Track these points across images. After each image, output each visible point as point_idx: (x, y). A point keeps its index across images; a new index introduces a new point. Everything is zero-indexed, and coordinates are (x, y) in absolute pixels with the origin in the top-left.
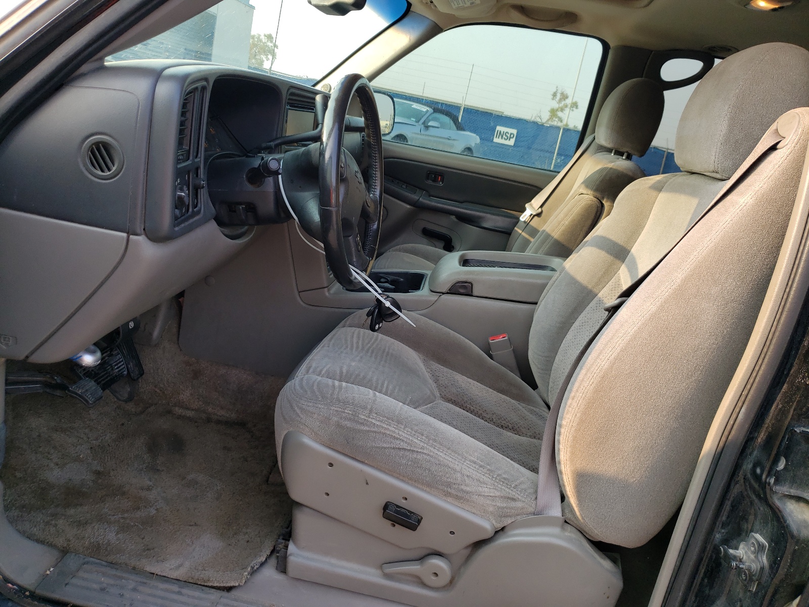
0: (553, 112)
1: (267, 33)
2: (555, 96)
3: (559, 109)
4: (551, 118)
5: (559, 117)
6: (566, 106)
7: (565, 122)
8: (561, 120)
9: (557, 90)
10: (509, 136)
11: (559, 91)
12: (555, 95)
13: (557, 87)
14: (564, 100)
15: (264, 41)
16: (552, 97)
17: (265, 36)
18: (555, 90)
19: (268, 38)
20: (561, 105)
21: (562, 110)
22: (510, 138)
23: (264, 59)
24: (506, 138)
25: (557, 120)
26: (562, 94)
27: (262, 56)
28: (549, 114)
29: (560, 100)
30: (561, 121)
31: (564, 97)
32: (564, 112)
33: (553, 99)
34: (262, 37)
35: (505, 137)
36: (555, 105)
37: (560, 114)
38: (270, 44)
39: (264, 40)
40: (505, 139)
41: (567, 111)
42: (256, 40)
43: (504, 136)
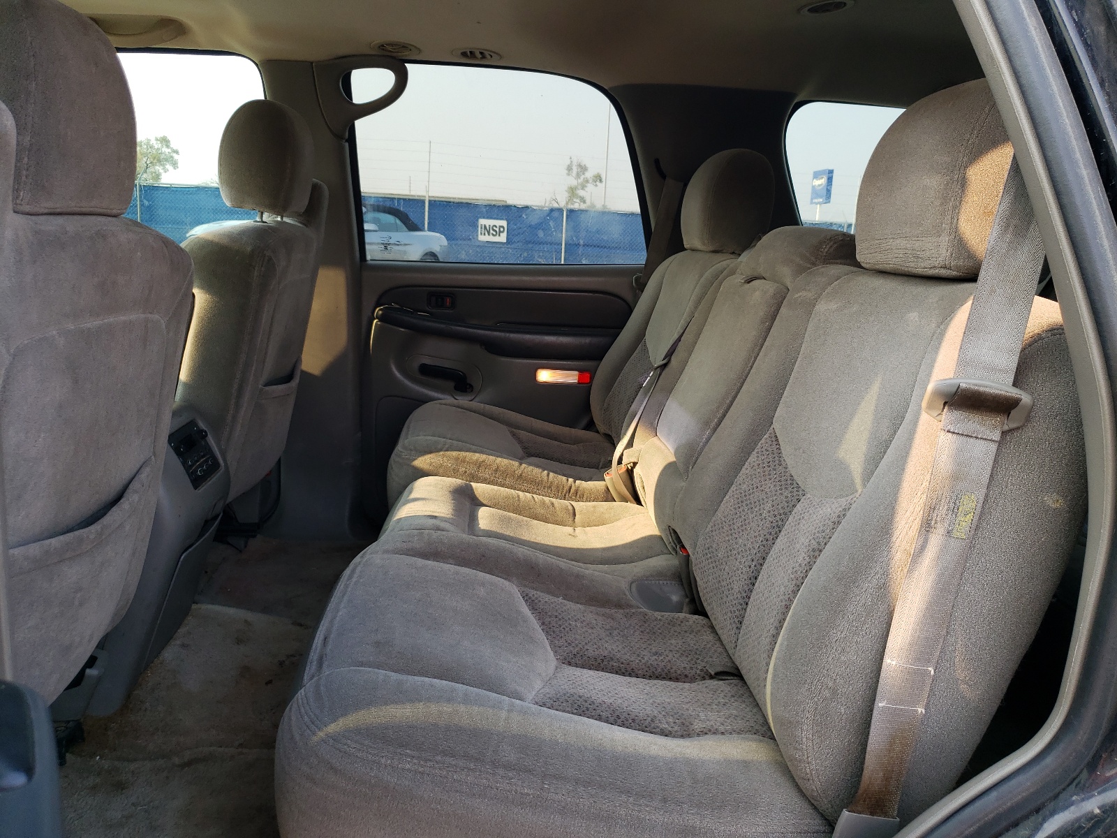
0: (572, 191)
1: (160, 135)
2: (569, 171)
3: (579, 187)
4: (570, 200)
5: (581, 197)
6: (587, 181)
7: (588, 202)
8: (583, 200)
9: (572, 162)
10: (497, 230)
11: (575, 163)
12: (569, 169)
13: (571, 158)
14: (584, 174)
15: (156, 147)
16: (566, 172)
17: (157, 140)
18: (569, 163)
19: (161, 142)
20: (579, 181)
21: (583, 187)
22: (500, 232)
23: (161, 171)
24: (495, 233)
25: (578, 201)
26: (580, 166)
27: (157, 167)
28: (566, 195)
29: (578, 176)
30: (584, 202)
31: (583, 169)
32: (586, 189)
33: (568, 175)
34: (153, 142)
35: (492, 233)
36: (573, 182)
37: (581, 193)
38: (165, 150)
39: (157, 145)
40: (493, 235)
41: (590, 187)
42: (145, 147)
43: (491, 231)
